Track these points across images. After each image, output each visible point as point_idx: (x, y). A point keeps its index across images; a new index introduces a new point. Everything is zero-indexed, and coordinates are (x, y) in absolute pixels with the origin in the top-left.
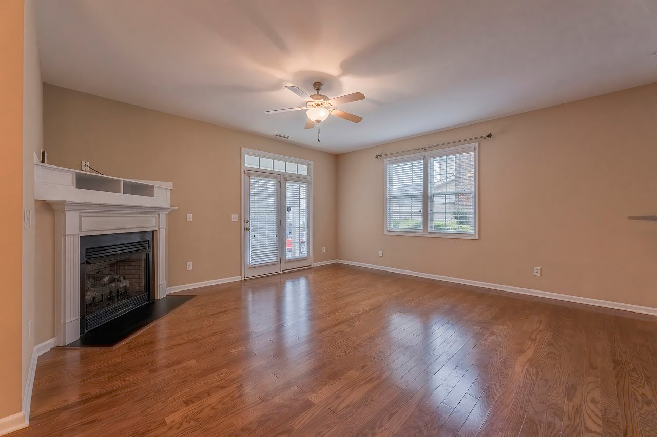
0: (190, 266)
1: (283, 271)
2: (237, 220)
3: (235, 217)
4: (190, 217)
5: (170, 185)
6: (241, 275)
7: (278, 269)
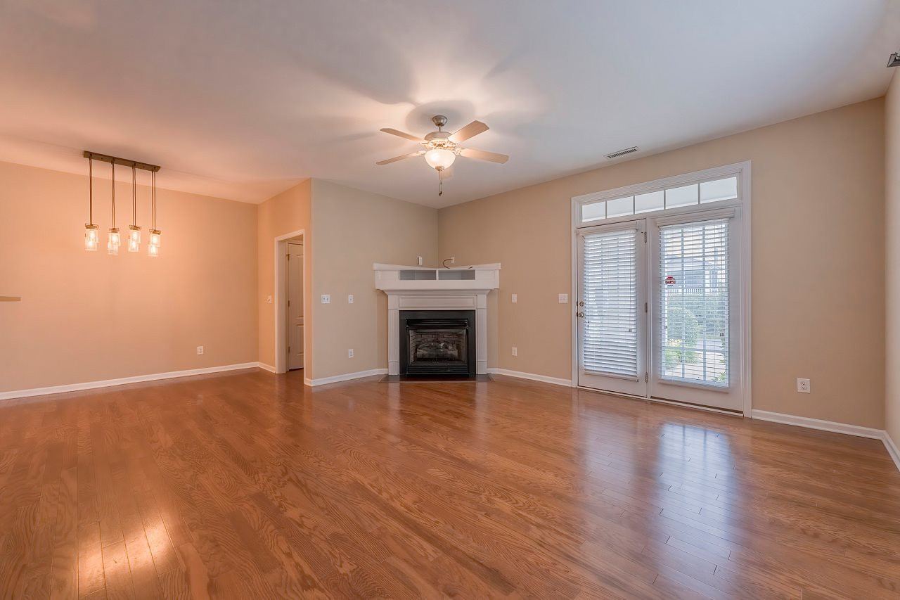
0: (515, 351)
1: (652, 397)
2: (566, 301)
3: (563, 298)
4: (514, 298)
5: (499, 266)
6: (571, 379)
7: (641, 391)
